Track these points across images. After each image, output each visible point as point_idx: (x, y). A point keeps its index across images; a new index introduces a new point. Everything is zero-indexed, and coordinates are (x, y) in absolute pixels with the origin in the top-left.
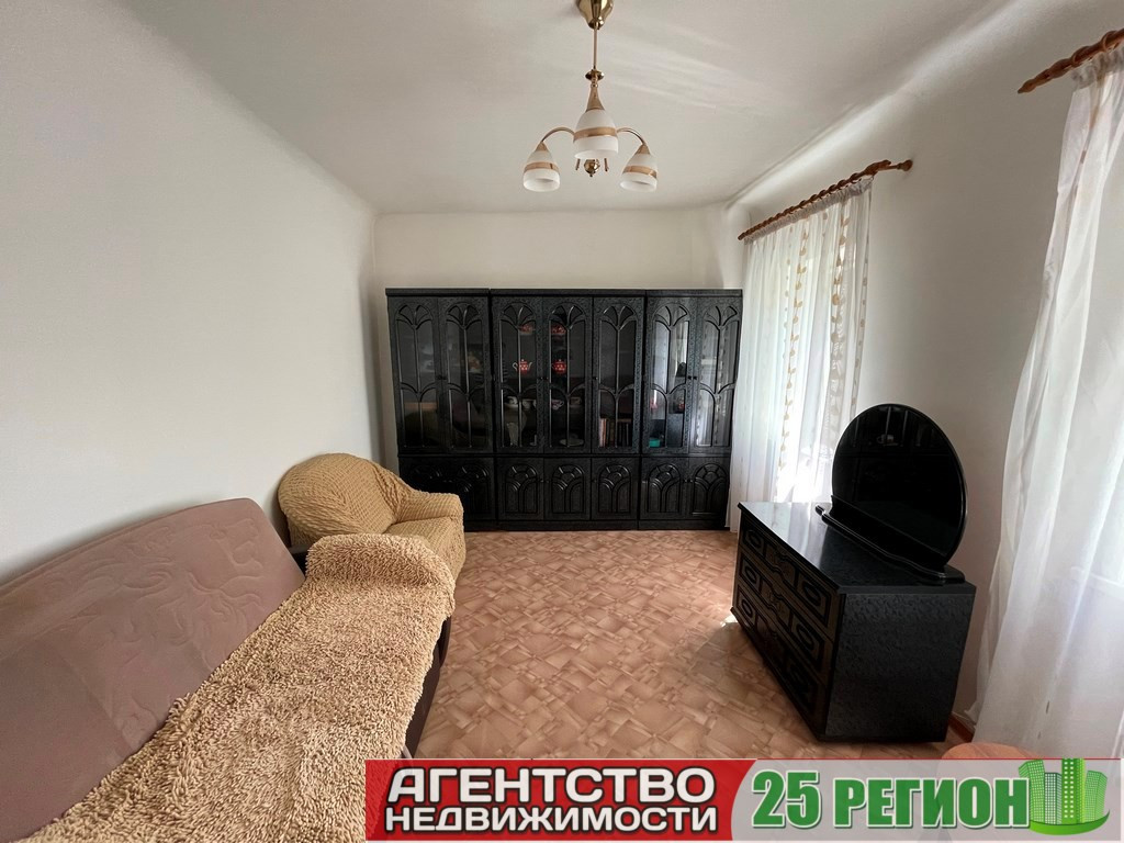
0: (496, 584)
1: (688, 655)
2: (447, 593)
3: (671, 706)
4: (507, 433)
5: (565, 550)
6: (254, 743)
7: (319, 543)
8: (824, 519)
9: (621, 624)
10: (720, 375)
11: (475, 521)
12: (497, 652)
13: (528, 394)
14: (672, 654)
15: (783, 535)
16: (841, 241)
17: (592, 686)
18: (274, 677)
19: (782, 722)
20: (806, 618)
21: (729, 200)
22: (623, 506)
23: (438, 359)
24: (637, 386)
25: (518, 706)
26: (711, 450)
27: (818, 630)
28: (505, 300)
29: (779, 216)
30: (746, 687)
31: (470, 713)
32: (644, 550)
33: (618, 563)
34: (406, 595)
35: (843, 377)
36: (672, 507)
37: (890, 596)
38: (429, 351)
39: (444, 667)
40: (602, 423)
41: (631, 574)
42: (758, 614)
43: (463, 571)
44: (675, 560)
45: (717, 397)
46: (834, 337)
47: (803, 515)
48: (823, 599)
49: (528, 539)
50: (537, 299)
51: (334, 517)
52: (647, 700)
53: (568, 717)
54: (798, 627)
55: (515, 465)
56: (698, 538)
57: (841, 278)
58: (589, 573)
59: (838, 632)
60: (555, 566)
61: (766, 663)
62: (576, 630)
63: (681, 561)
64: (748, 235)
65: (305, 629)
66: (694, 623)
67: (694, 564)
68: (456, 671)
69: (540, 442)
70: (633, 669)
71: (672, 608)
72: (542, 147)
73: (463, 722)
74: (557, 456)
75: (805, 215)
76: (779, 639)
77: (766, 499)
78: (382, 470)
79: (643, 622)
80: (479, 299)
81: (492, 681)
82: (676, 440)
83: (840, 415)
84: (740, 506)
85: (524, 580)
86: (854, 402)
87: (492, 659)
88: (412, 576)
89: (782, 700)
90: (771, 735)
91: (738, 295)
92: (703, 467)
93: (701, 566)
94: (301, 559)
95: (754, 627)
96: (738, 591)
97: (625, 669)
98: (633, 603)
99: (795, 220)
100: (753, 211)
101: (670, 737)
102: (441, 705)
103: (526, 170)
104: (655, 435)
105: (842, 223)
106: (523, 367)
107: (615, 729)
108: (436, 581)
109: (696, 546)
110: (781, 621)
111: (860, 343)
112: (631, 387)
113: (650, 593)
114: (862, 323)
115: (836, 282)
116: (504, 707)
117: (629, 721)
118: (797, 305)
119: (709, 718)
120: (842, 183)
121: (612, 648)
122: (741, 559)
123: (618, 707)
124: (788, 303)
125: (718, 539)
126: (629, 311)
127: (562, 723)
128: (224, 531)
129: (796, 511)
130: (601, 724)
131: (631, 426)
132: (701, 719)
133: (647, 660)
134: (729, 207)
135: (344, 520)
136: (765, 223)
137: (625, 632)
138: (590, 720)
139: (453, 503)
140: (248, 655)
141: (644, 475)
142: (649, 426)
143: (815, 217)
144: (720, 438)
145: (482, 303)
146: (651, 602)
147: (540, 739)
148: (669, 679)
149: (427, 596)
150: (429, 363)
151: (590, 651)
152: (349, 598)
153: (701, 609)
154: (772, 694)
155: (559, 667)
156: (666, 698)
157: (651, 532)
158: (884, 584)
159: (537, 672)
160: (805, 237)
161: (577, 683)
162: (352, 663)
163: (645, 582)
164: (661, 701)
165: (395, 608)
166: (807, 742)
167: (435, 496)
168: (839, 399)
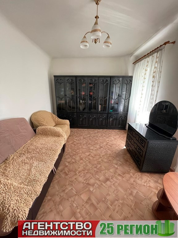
0: (76, 139)
1: (115, 154)
2: (64, 139)
3: (110, 164)
4: (79, 108)
5: (91, 132)
6: (24, 164)
7: (39, 128)
8: (147, 127)
9: (101, 147)
10: (126, 96)
11: (72, 126)
12: (75, 151)
13: (84, 99)
14: (111, 154)
15: (137, 130)
16: (156, 62)
17: (94, 159)
18: (28, 152)
19: (133, 168)
20: (140, 147)
21: (131, 54)
22: (104, 124)
23: (65, 91)
24: (108, 98)
25: (78, 162)
26: (124, 112)
27: (142, 149)
28: (79, 78)
29: (142, 57)
30: (126, 161)
31: (69, 163)
32: (108, 133)
33: (102, 136)
34: (56, 138)
35: (154, 95)
36: (114, 125)
37: (159, 142)
38: (63, 90)
39: (64, 154)
40: (100, 106)
41: (104, 138)
42: (130, 146)
43: (70, 136)
44: (114, 135)
45: (126, 101)
46: (152, 86)
47: (142, 126)
48: (144, 143)
49: (83, 130)
50: (86, 78)
51: (42, 123)
52: (105, 162)
53: (88, 164)
54: (139, 149)
55: (81, 115)
56: (120, 131)
57: (155, 71)
58: (95, 137)
59: (146, 150)
60: (89, 136)
61: (131, 156)
62: (92, 148)
63: (115, 136)
64: (135, 63)
65: (35, 144)
66: (117, 148)
67: (118, 136)
68: (67, 155)
69: (87, 110)
70: (103, 156)
71: (112, 145)
72: (85, 37)
73: (67, 164)
74: (90, 113)
75: (148, 57)
76: (134, 151)
77: (135, 122)
78: (53, 114)
79: (106, 147)
80: (74, 78)
81: (74, 157)
82: (115, 110)
83: (152, 104)
84: (128, 124)
85: (82, 138)
86: (156, 101)
87: (74, 153)
88: (58, 135)
89: (134, 164)
90: (131, 170)
91: (132, 77)
92: (122, 116)
93: (120, 137)
94: (35, 131)
95: (129, 149)
96: (127, 141)
97: (101, 156)
98: (104, 143)
99: (146, 58)
100: (137, 57)
101: (109, 169)
102: (63, 161)
103: (81, 43)
104: (111, 109)
105: (157, 58)
106: (83, 93)
107: (98, 167)
108: (62, 136)
109: (119, 133)
110: (135, 148)
111: (158, 87)
112: (106, 98)
113: (108, 142)
114: (159, 82)
115: (154, 72)
116: (76, 162)
117: (101, 166)
118: (144, 79)
119: (118, 166)
120: (158, 48)
121: (99, 152)
122: (128, 135)
123: (99, 163)
124: (143, 78)
125: (124, 132)
126: (107, 81)
127: (87, 166)
128: (19, 124)
129: (141, 125)
130: (95, 166)
131: (106, 107)
132: (116, 166)
133: (106, 154)
134: (131, 56)
135: (44, 124)
136: (139, 59)
137: (102, 149)
138: (93, 165)
139: (67, 122)
140: (24, 148)
141: (109, 118)
142: (110, 107)
143: (151, 57)
144: (126, 110)
145: (74, 79)
146: (108, 143)
147: (83, 168)
148: (110, 158)
149: (60, 139)
150: (63, 92)
151: (95, 152)
152: (44, 139)
153: (119, 145)
154: (132, 162)
155: (88, 155)
156: (109, 162)
157: (109, 130)
158: (158, 140)
159: (83, 156)
160: (148, 62)
161: (91, 158)
162: (44, 151)
163: (107, 139)
164: (108, 162)
165: (54, 141)
166: (138, 172)
167: (64, 120)
168: (152, 100)
